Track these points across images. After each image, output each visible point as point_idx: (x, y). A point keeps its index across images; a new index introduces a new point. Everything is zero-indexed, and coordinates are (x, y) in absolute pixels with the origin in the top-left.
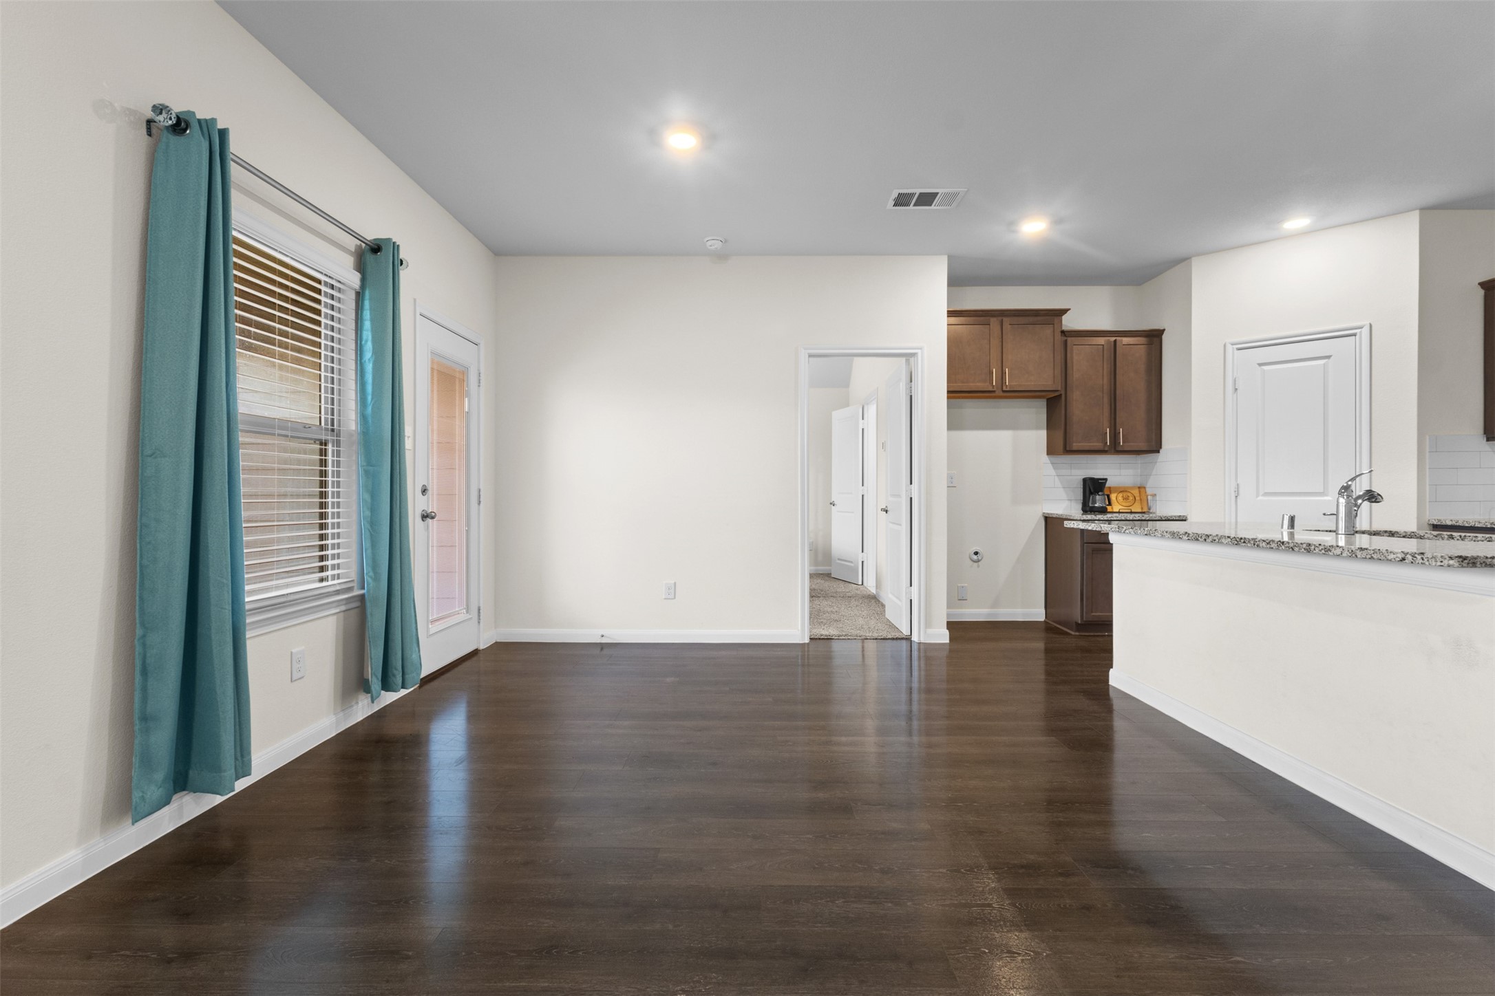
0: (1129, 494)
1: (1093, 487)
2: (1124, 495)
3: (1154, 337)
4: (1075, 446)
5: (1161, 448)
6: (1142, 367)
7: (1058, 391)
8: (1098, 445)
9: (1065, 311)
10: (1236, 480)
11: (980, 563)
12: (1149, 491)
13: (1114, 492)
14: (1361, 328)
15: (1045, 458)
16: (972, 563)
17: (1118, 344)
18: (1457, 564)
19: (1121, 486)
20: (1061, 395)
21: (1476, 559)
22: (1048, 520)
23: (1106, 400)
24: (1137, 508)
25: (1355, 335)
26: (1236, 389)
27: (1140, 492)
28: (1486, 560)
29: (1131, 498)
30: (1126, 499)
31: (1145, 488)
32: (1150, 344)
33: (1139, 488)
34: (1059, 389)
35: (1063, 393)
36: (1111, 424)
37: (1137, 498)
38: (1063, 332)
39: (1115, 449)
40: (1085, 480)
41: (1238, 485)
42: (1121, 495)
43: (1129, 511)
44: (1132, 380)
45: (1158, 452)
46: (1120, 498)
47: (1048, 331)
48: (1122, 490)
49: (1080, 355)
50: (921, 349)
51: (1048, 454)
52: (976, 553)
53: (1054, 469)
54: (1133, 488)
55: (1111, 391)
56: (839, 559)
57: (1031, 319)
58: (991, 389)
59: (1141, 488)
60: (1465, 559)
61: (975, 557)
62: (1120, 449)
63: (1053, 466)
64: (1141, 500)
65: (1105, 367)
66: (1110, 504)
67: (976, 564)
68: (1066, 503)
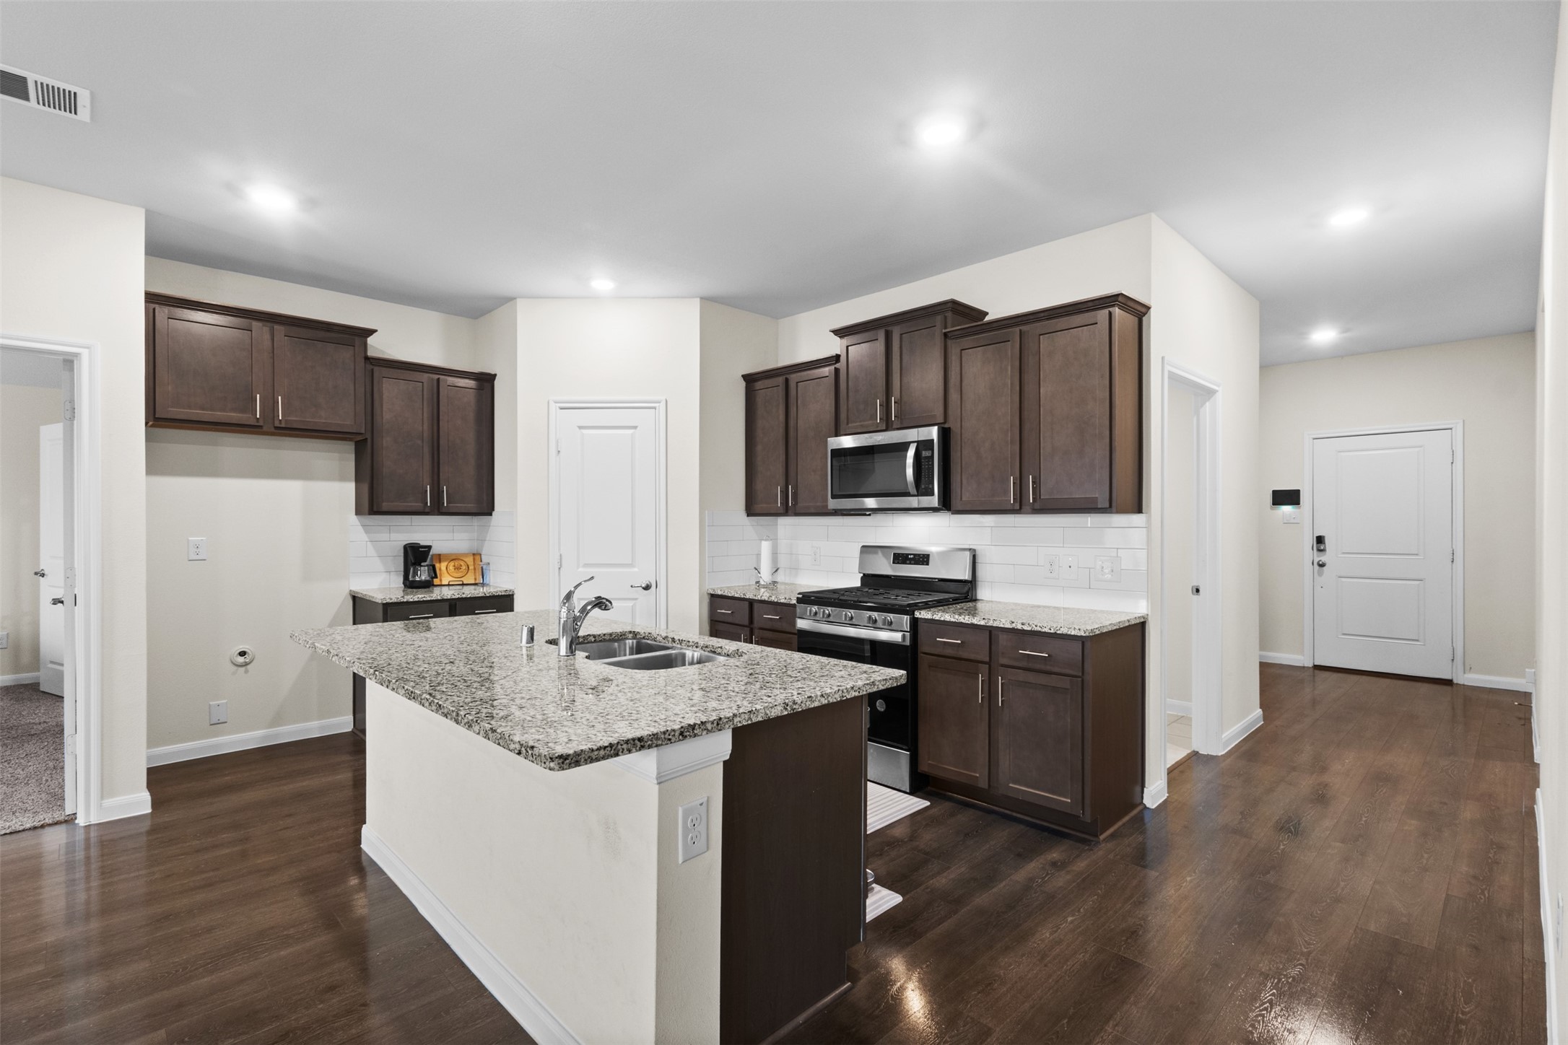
0: (462, 563)
1: (416, 555)
2: (456, 564)
3: (486, 382)
4: (385, 506)
5: (493, 510)
6: (471, 416)
7: (361, 434)
8: (418, 506)
9: (372, 332)
10: (559, 549)
11: (249, 667)
12: (485, 559)
13: (445, 561)
14: (660, 402)
15: (353, 518)
16: (236, 668)
17: (441, 384)
18: (557, 767)
19: (453, 552)
20: (366, 439)
21: (579, 755)
22: (357, 600)
23: (426, 450)
24: (469, 579)
25: (655, 408)
26: (559, 451)
27: (474, 560)
28: (592, 755)
29: (464, 567)
30: (458, 568)
31: (480, 555)
32: (480, 389)
33: (474, 554)
34: (363, 431)
35: (368, 436)
36: (433, 480)
37: (470, 568)
38: (367, 359)
39: (437, 509)
40: (406, 547)
41: (561, 555)
42: (452, 564)
43: (461, 583)
44: (458, 428)
45: (491, 514)
46: (451, 568)
47: (345, 354)
48: (453, 558)
49: (392, 392)
50: (88, 348)
51: (356, 514)
52: (243, 654)
53: (366, 532)
54: (466, 555)
55: (433, 438)
56: (52, 662)
57: (321, 334)
58: (253, 422)
59: (477, 555)
60: (566, 759)
61: (241, 660)
62: (444, 511)
63: (364, 530)
64: (475, 569)
65: (425, 409)
66: (436, 577)
67: (243, 669)
68: (384, 576)
